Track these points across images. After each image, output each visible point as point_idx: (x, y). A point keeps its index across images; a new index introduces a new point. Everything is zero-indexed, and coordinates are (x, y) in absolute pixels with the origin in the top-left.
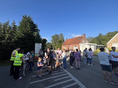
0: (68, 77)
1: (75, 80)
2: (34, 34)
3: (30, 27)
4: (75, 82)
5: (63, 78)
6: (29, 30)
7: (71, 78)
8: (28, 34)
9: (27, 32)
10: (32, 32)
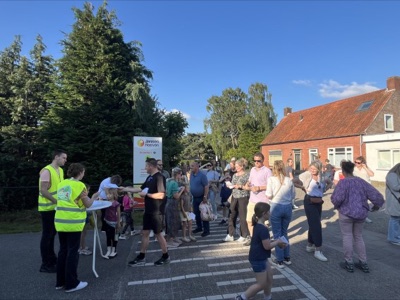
2: (129, 94)
3: (111, 62)
6: (106, 74)
8: (100, 93)
9: (96, 84)
10: (118, 83)
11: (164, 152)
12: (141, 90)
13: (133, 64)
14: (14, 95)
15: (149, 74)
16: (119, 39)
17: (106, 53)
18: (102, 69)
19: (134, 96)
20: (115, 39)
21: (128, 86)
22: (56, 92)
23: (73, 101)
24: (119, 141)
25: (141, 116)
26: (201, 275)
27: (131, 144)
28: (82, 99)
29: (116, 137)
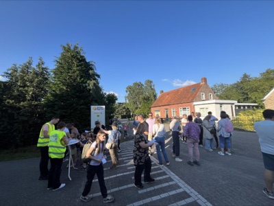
2: (89, 85)
3: (80, 70)
5: (160, 186)
6: (77, 76)
8: (74, 85)
9: (72, 81)
10: (83, 81)
11: (106, 113)
12: (94, 84)
13: (91, 72)
14: (28, 86)
15: (99, 76)
16: (84, 60)
17: (77, 66)
18: (76, 74)
19: (91, 87)
20: (82, 60)
21: (88, 82)
22: (51, 85)
24: (83, 108)
25: (95, 96)
26: (125, 174)
27: (90, 109)
29: (82, 106)
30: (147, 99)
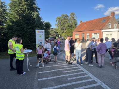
0: (86, 76)
1: (96, 80)
2: (33, 16)
3: (27, 5)
4: (97, 83)
5: (80, 77)
6: (26, 9)
7: (91, 78)
8: (24, 15)
9: (23, 12)
10: (29, 12)
12: (37, 15)
13: (34, 6)
15: (39, 9)
18: (24, 7)
19: (35, 17)
21: (33, 13)
22: (9, 15)
23: (15, 18)
24: (31, 31)
25: (37, 23)
26: (59, 70)
27: (35, 32)
28: (18, 17)
29: (30, 30)
30: (70, 26)
